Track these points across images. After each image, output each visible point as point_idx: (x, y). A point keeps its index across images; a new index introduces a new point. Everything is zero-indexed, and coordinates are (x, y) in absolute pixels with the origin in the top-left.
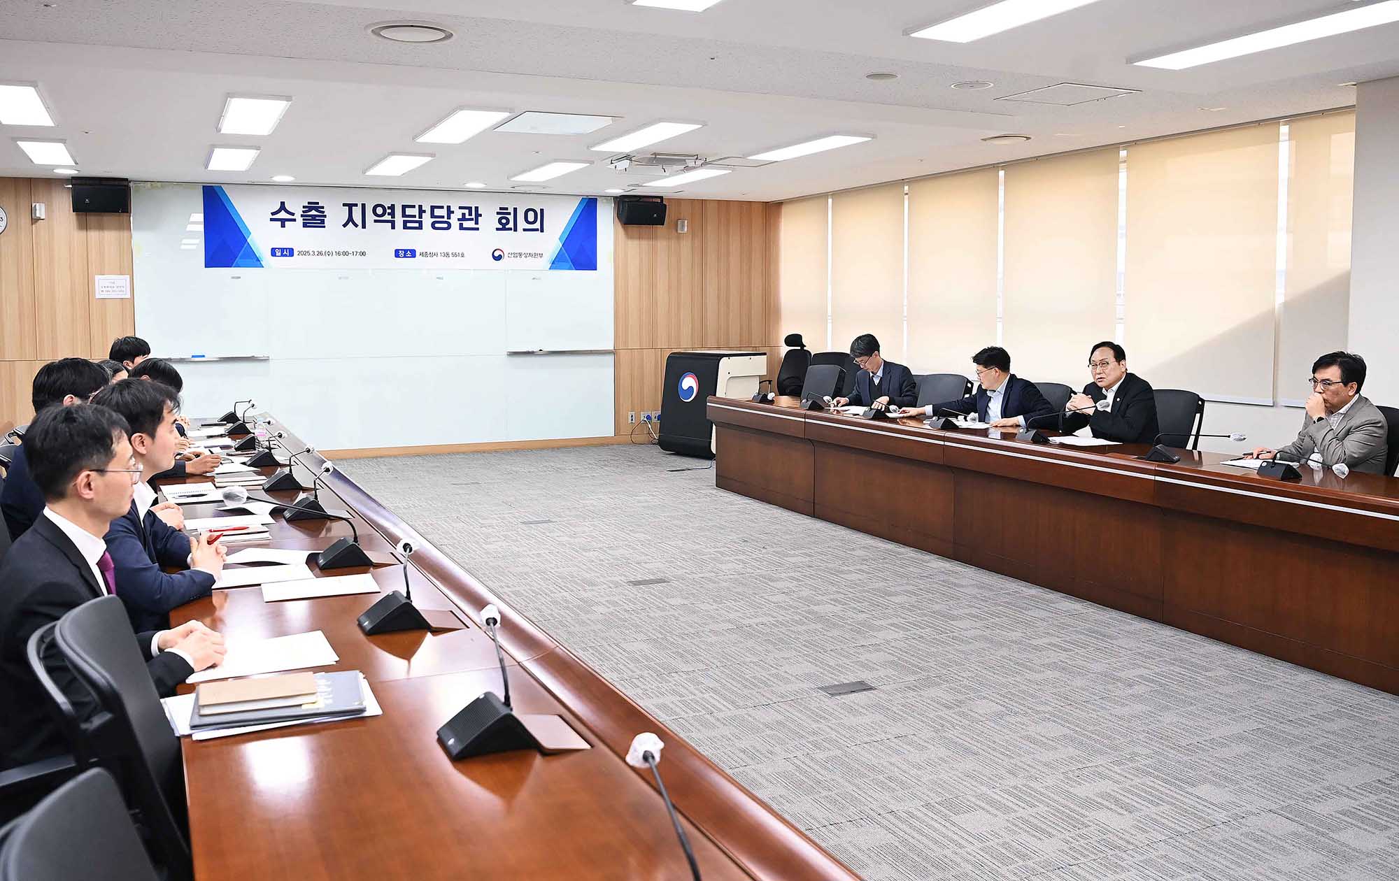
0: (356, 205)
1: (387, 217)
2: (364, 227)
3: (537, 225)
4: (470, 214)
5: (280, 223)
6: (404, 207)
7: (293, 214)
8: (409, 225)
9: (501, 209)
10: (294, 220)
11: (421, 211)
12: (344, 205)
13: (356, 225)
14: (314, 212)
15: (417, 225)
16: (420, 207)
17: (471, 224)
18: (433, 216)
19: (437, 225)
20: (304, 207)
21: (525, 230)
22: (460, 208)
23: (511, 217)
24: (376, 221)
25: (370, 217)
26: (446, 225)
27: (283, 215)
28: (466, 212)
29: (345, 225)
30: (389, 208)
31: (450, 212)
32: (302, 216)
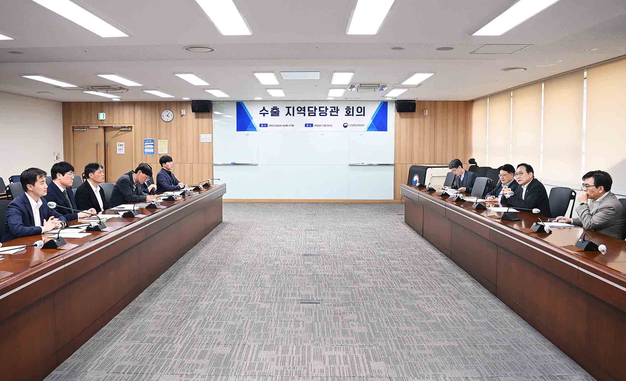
0: (291, 107)
1: (303, 112)
2: (293, 115)
3: (362, 113)
4: (335, 110)
5: (263, 115)
6: (309, 108)
7: (268, 111)
8: (311, 114)
9: (347, 107)
10: (268, 113)
11: (315, 109)
12: (286, 107)
13: (291, 115)
14: (275, 110)
15: (314, 114)
16: (315, 107)
17: (335, 113)
18: (320, 111)
19: (321, 114)
20: (272, 109)
21: (357, 115)
22: (331, 107)
23: (351, 110)
24: (298, 113)
25: (296, 111)
26: (325, 114)
27: (264, 112)
28: (333, 109)
29: (286, 115)
30: (303, 108)
31: (327, 109)
32: (271, 112)
